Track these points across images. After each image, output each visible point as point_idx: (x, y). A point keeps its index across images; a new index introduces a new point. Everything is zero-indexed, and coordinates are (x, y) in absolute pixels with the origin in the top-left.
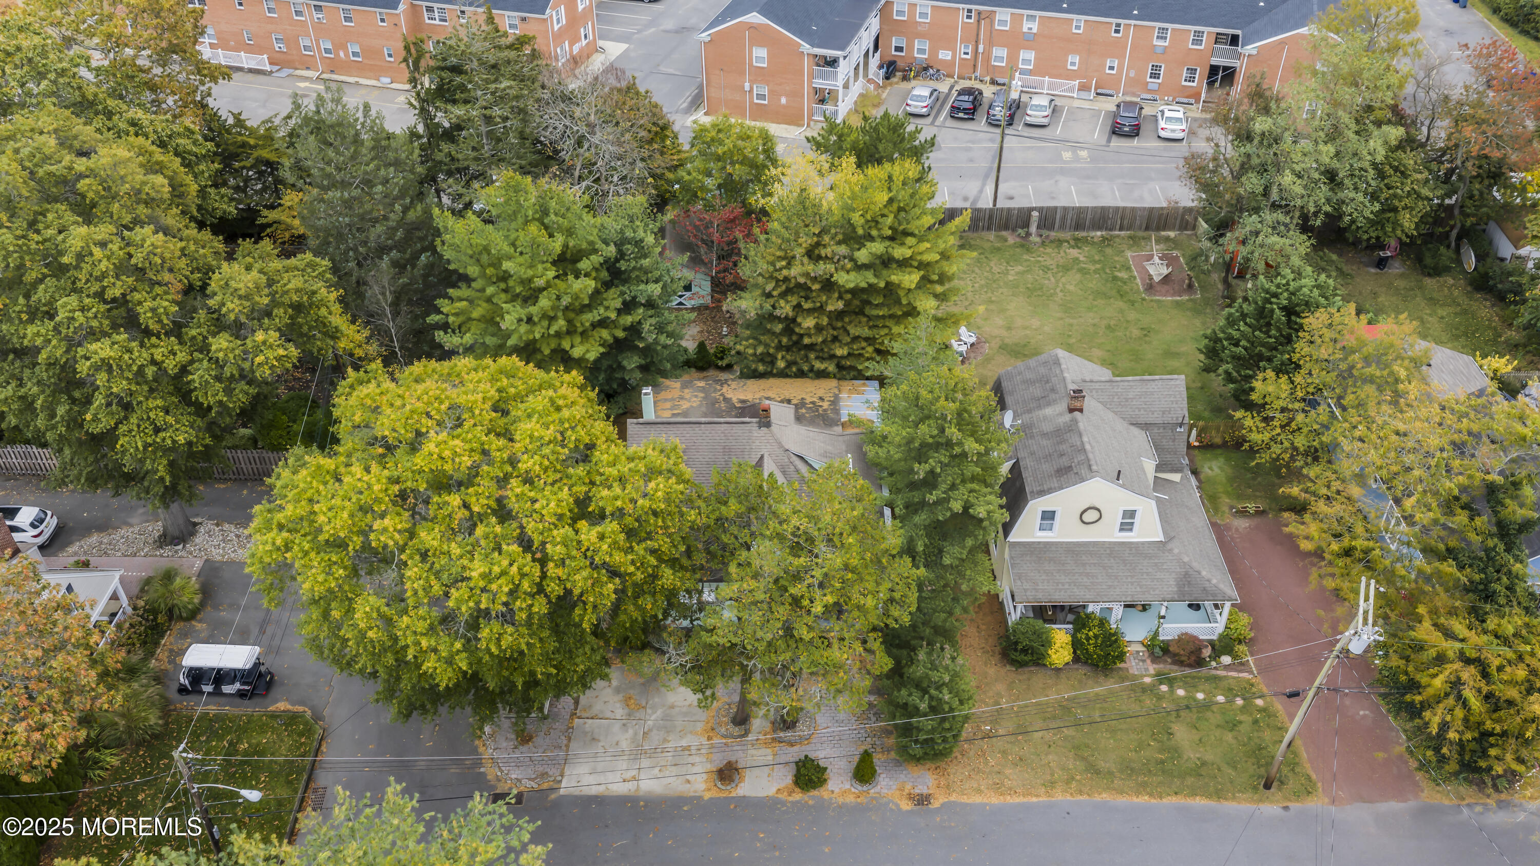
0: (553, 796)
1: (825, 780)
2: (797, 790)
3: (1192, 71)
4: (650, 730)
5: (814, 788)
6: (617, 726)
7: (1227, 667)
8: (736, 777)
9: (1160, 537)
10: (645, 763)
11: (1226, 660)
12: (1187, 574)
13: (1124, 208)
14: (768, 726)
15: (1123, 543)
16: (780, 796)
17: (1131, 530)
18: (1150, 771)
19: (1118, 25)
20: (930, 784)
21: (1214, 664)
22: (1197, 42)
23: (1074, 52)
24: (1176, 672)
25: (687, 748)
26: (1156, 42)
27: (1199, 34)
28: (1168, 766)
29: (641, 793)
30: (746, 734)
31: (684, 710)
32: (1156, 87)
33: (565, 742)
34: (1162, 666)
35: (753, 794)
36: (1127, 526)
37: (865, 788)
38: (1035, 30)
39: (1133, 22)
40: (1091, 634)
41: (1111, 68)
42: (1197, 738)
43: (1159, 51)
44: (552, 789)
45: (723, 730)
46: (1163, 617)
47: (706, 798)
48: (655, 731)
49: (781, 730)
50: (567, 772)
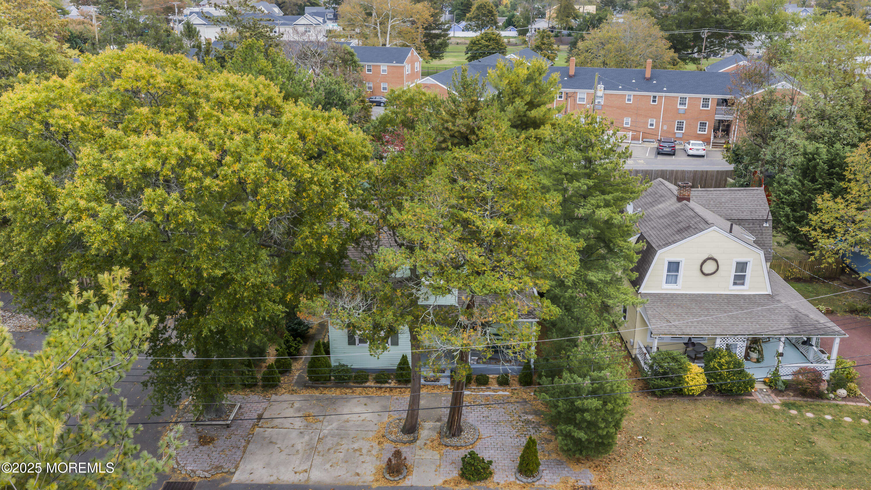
0: (224, 484)
1: (491, 473)
2: (464, 481)
3: (703, 124)
4: (326, 437)
5: (480, 480)
6: (294, 434)
7: (844, 399)
8: (405, 472)
9: (769, 292)
10: (318, 460)
11: (842, 392)
12: (796, 316)
13: (677, 172)
14: (435, 435)
15: (737, 295)
16: (446, 486)
17: (743, 284)
18: (802, 469)
19: (655, 97)
20: (593, 479)
21: (832, 395)
22: (705, 105)
23: (627, 116)
24: (799, 401)
25: (360, 450)
26: (679, 107)
27: (706, 100)
28: (819, 465)
29: (311, 483)
30: (415, 440)
31: (358, 423)
32: (681, 136)
33: (244, 444)
34: (785, 398)
35: (420, 485)
36: (739, 280)
37: (530, 480)
38: (602, 103)
39: (664, 94)
40: (723, 360)
41: (652, 125)
42: (838, 445)
43: (681, 112)
44: (224, 480)
45: (393, 437)
46: (781, 355)
47: (374, 487)
48: (329, 437)
49: (447, 437)
50: (241, 467)
